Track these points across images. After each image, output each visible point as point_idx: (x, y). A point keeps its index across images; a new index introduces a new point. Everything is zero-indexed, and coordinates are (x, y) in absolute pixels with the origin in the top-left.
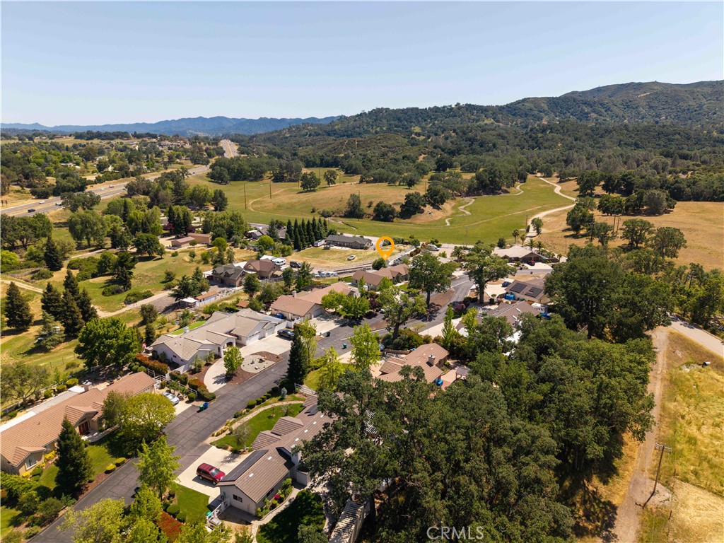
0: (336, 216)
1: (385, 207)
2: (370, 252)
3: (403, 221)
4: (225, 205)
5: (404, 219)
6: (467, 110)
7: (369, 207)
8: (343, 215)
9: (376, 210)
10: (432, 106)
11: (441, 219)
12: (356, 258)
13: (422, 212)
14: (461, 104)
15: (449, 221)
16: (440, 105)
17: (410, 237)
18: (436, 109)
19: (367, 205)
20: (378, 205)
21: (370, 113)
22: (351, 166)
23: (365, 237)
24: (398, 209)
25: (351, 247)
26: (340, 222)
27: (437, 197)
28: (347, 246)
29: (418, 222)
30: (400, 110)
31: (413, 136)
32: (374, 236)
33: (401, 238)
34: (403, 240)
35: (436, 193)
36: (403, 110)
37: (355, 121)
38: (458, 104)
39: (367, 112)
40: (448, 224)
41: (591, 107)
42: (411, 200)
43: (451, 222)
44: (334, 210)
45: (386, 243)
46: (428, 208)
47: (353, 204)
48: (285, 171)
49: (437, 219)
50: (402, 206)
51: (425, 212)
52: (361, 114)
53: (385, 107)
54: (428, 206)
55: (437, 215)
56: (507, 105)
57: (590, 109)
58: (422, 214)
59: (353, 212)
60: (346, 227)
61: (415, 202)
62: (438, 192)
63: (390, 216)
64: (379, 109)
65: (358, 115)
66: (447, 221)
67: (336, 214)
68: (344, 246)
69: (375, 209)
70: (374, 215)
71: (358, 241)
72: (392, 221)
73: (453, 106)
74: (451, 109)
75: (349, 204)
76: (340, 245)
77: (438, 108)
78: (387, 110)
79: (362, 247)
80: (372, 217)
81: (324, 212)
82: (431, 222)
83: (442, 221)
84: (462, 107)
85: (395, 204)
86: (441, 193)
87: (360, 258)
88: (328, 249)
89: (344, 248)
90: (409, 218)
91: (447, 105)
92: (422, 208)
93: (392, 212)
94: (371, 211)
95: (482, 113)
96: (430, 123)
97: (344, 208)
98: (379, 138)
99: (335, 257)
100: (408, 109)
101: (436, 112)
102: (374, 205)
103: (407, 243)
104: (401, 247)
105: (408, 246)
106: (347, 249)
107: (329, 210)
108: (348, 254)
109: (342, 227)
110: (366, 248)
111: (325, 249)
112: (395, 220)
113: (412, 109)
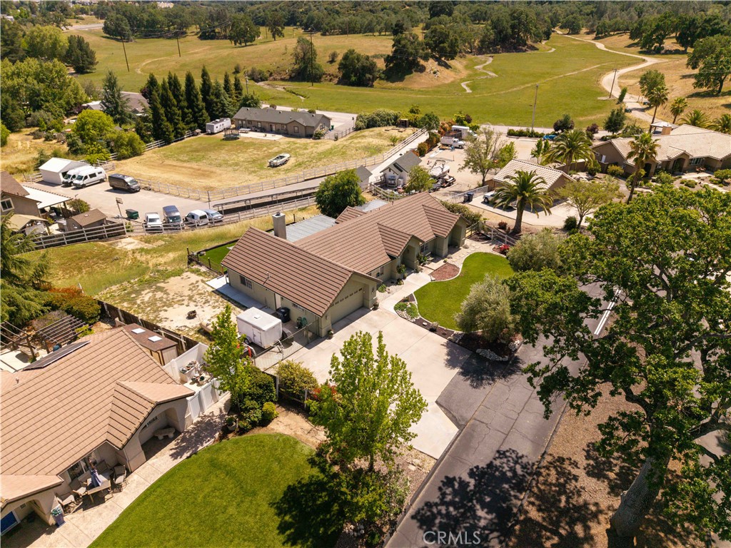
0: (275, 79)
1: (358, 59)
2: (326, 144)
3: (390, 84)
5: (393, 82)
7: (332, 62)
8: (288, 77)
9: (343, 66)
11: (452, 82)
12: (292, 161)
13: (422, 69)
15: (468, 85)
17: (412, 111)
19: (328, 59)
20: (346, 57)
22: (311, 20)
23: (318, 112)
24: (381, 64)
25: (287, 134)
26: (280, 89)
27: (446, 45)
28: (278, 132)
29: (416, 87)
32: (337, 110)
33: (392, 112)
34: (396, 117)
35: (443, 37)
40: (469, 91)
42: (404, 46)
43: (473, 87)
44: (272, 68)
45: (361, 124)
46: (431, 65)
47: (303, 58)
48: (216, 23)
49: (447, 82)
50: (388, 59)
51: (428, 70)
54: (431, 60)
55: (446, 76)
58: (423, 74)
59: (305, 71)
60: (289, 95)
61: (410, 50)
62: (447, 36)
63: (368, 76)
66: (463, 85)
67: (274, 76)
68: (271, 131)
69: (341, 64)
70: (340, 75)
71: (301, 121)
72: (372, 86)
75: (297, 56)
76: (263, 130)
79: (311, 134)
80: (336, 80)
81: (253, 71)
82: (439, 86)
83: (455, 85)
85: (375, 56)
86: (451, 38)
87: (300, 159)
88: (235, 138)
89: (270, 137)
90: (401, 79)
92: (422, 62)
93: (370, 68)
94: (334, 69)
97: (289, 64)
99: (242, 157)
102: (339, 58)
103: (404, 124)
104: (394, 132)
105: (409, 130)
106: (278, 137)
107: (264, 70)
108: (276, 149)
109: (281, 95)
110: (318, 136)
111: (227, 138)
112: (375, 83)
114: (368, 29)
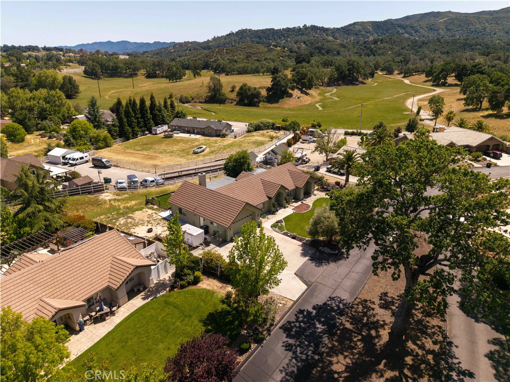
0: (195, 102)
1: (249, 90)
2: (229, 140)
3: (269, 105)
4: (77, 93)
5: (271, 104)
6: (312, 29)
7: (232, 91)
8: (204, 101)
9: (239, 94)
10: (285, 27)
11: (310, 104)
12: (208, 150)
13: (290, 96)
14: (308, 26)
15: (320, 105)
16: (291, 27)
17: (283, 121)
18: (288, 30)
19: (230, 89)
20: (241, 88)
21: (237, 33)
22: (219, 66)
23: (224, 121)
24: (264, 93)
25: (204, 134)
26: (199, 108)
27: (305, 81)
28: (198, 134)
29: (287, 106)
30: (260, 30)
31: (271, 47)
32: (236, 121)
33: (271, 121)
34: (273, 124)
35: (304, 76)
36: (262, 30)
37: (225, 39)
38: (305, 25)
39: (234, 32)
40: (320, 109)
41: (404, 29)
42: (279, 81)
43: (323, 107)
44: (193, 95)
45: (251, 129)
46: (296, 93)
47: (214, 89)
48: (157, 68)
49: (306, 103)
50: (268, 90)
51: (294, 96)
52: (230, 34)
53: (248, 28)
54: (296, 90)
55: (306, 100)
56: (342, 28)
57: (403, 31)
58: (291, 99)
59: (215, 97)
60: (204, 112)
61: (283, 84)
62: (306, 75)
63: (255, 100)
64: (244, 30)
65: (227, 35)
66: (317, 105)
67: (195, 100)
68: (194, 133)
69: (238, 93)
70: (238, 100)
71: (213, 126)
72: (258, 106)
73: (301, 27)
74: (300, 29)
75: (210, 88)
76: (188, 132)
77: (289, 28)
78: (250, 30)
79: (219, 134)
80: (235, 103)
81: (181, 97)
82: (301, 106)
83: (312, 106)
84: (308, 28)
85: (261, 88)
86: (309, 76)
87: (213, 149)
88: (170, 137)
89: (193, 136)
90: (277, 102)
91: (296, 26)
92: (290, 91)
93: (257, 95)
94: (233, 96)
95: (324, 32)
96: (283, 40)
97: (205, 93)
98: (243, 47)
99: (175, 148)
100: (266, 30)
101: (288, 31)
102: (237, 89)
103: (279, 129)
104: (272, 133)
105: (282, 132)
106: (198, 136)
107: (188, 96)
108: (197, 143)
109: (199, 112)
110: (224, 136)
111: (166, 137)
112: (260, 105)
113: (270, 30)
114: (256, 71)
